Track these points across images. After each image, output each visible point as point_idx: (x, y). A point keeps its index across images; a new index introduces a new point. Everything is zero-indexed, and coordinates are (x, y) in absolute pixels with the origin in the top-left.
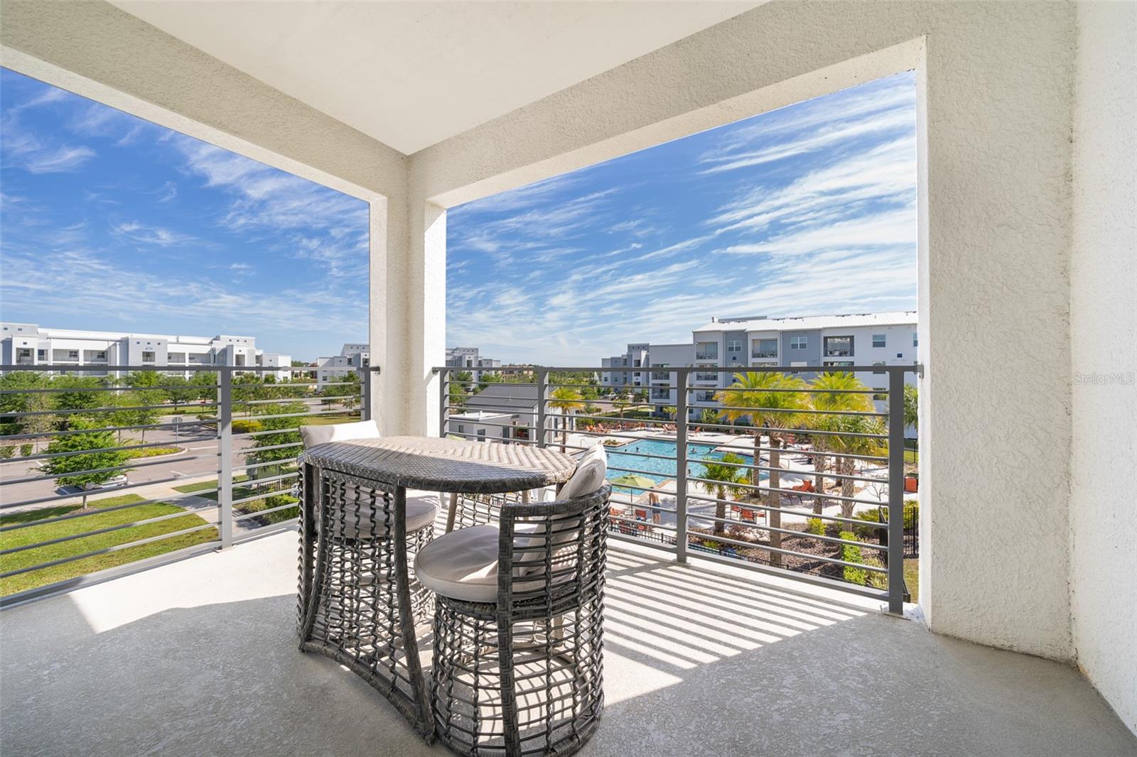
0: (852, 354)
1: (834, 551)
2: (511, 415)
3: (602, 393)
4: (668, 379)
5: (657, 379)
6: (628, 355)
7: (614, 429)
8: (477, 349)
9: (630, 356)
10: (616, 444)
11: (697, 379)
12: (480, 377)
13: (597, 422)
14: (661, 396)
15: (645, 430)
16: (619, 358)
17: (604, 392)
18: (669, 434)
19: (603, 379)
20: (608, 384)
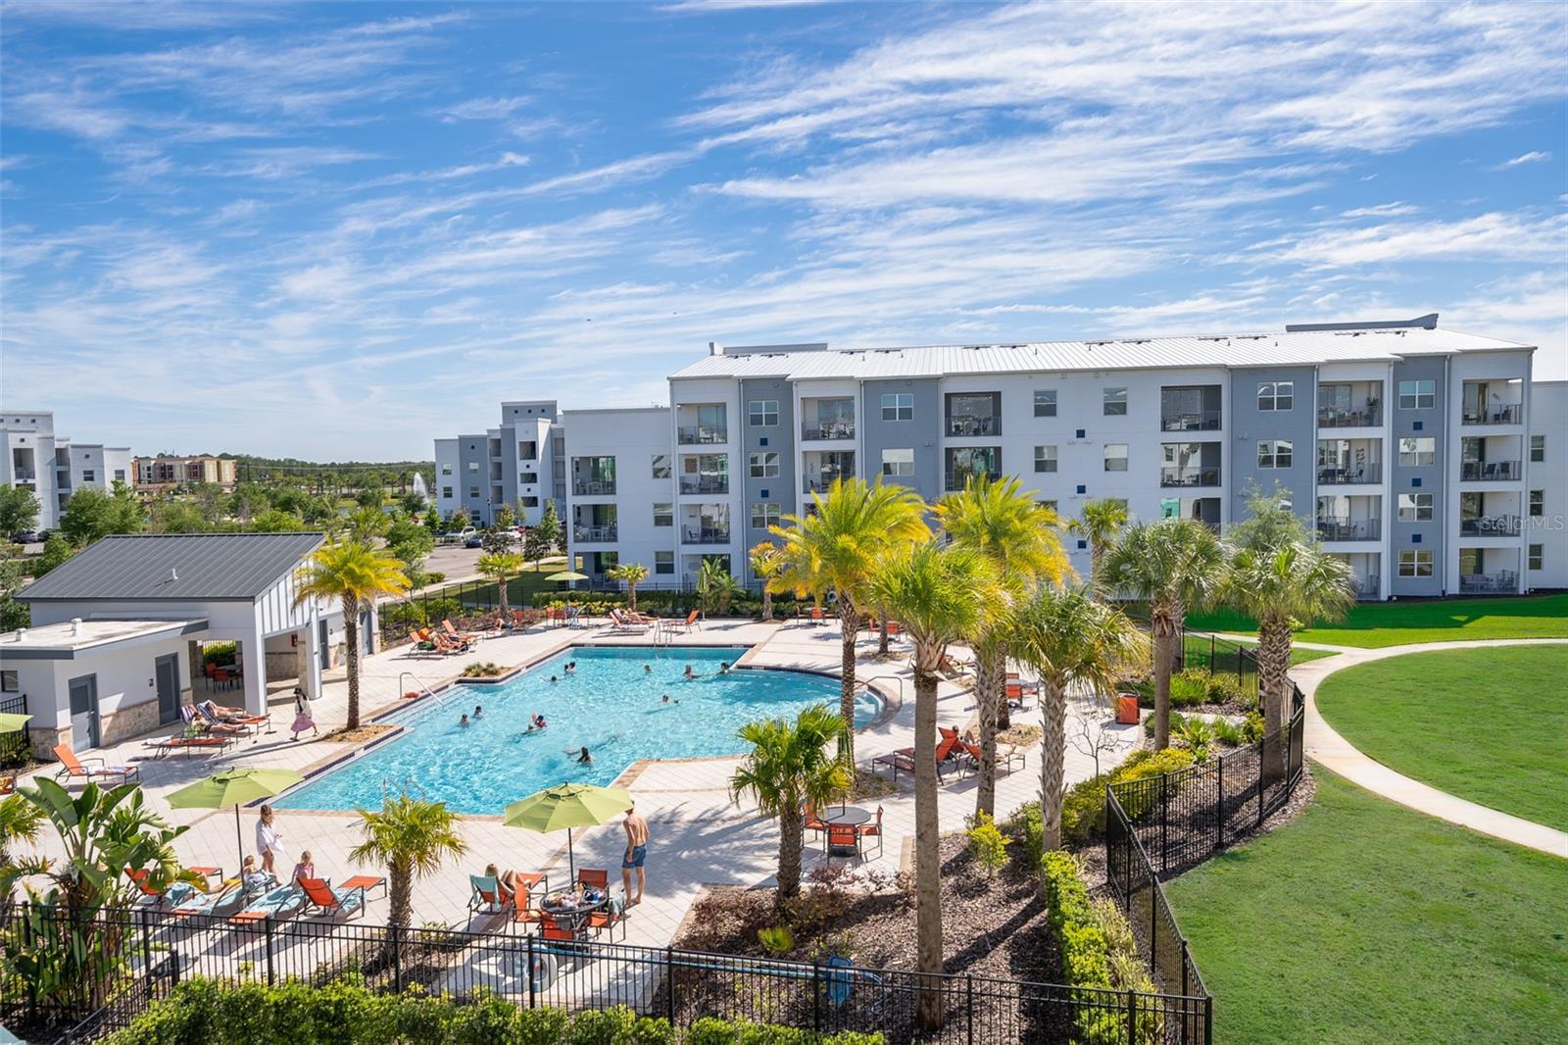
0: (997, 432)
1: (1027, 896)
2: (185, 624)
3: (443, 530)
4: (613, 492)
5: (584, 493)
6: (503, 430)
7: (484, 629)
8: (49, 416)
9: (508, 433)
10: (495, 673)
11: (683, 493)
12: (62, 498)
13: (436, 612)
14: (597, 534)
15: (564, 626)
16: (482, 439)
17: (445, 525)
18: (626, 633)
19: (440, 492)
20: (455, 505)
